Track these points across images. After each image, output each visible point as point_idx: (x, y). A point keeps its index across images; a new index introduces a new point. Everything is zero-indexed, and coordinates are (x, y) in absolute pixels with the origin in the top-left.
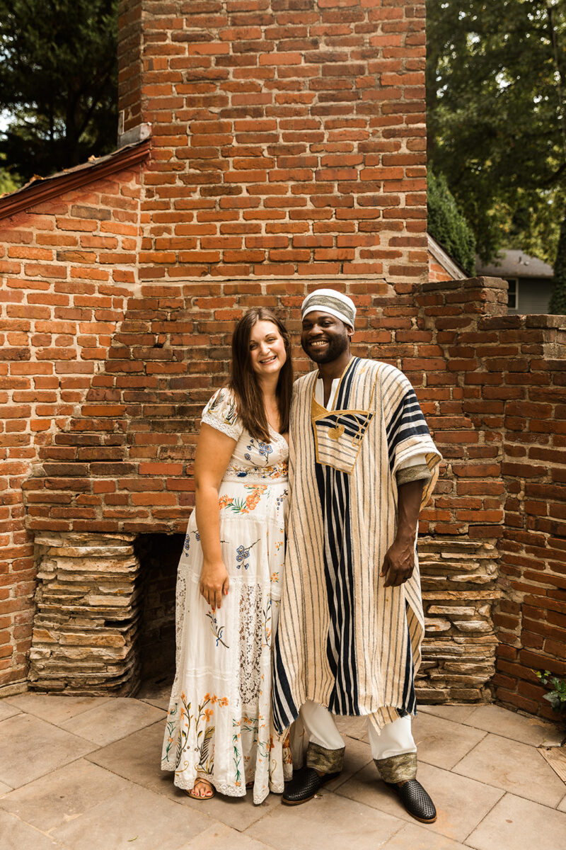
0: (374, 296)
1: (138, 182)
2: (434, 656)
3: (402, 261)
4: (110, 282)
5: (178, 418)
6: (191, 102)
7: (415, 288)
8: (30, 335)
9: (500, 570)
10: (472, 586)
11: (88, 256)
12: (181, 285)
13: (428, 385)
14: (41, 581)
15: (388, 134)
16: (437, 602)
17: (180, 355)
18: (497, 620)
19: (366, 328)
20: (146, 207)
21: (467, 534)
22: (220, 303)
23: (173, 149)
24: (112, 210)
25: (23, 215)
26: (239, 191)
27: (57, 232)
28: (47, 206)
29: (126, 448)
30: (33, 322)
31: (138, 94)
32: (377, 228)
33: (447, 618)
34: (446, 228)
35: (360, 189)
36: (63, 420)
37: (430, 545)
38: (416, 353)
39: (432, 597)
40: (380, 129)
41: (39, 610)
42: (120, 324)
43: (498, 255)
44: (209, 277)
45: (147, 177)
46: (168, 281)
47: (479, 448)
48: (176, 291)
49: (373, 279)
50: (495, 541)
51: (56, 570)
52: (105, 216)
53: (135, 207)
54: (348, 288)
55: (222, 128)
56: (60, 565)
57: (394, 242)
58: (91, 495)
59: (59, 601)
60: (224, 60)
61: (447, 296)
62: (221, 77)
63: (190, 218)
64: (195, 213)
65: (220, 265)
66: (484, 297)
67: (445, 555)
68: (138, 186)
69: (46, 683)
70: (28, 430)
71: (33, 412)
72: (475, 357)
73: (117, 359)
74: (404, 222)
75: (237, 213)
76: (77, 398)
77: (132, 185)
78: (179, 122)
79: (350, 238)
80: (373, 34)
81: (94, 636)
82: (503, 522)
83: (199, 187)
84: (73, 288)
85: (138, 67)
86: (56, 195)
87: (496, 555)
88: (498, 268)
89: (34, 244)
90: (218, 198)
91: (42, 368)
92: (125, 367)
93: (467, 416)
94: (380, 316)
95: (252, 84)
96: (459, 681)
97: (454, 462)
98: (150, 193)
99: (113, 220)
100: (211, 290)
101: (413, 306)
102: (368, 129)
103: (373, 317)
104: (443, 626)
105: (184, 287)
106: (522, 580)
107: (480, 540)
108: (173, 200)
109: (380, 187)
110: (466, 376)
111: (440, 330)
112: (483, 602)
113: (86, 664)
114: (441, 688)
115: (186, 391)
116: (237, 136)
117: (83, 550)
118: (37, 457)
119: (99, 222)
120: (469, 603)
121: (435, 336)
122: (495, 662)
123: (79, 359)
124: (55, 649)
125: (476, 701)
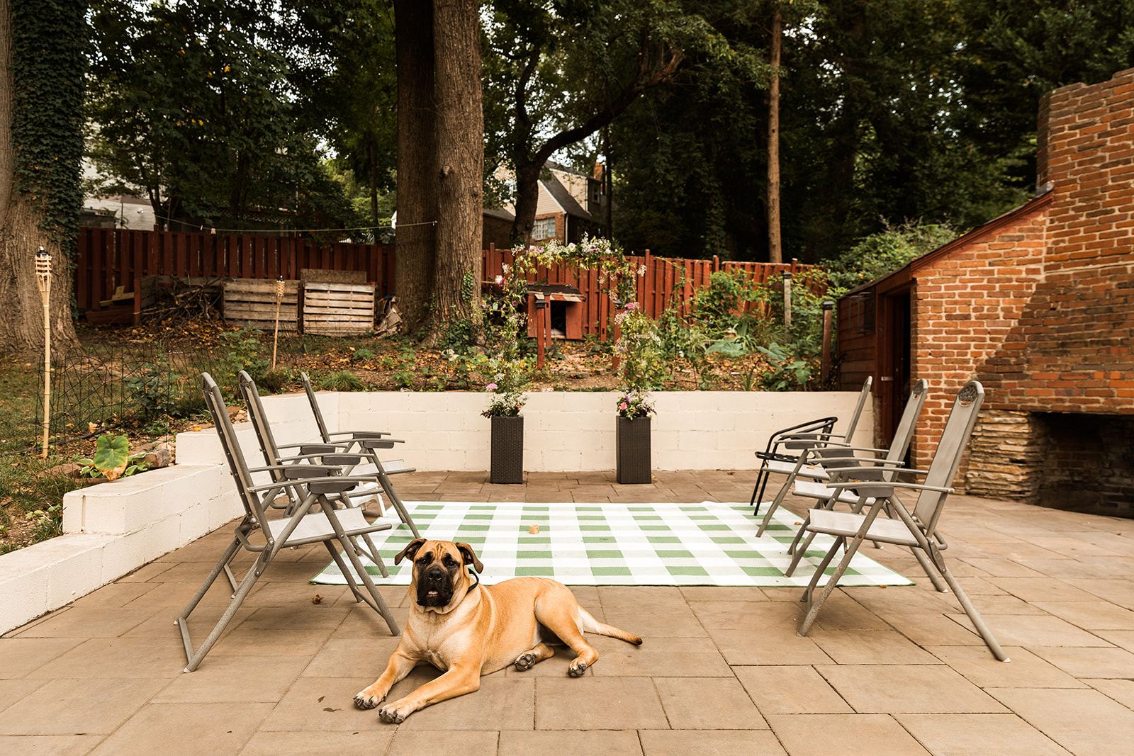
1: (1044, 216)
4: (1024, 275)
5: (1060, 349)
6: (1080, 164)
8: (971, 307)
11: (1008, 263)
12: (1071, 273)
14: (974, 436)
17: (1066, 314)
20: (1049, 229)
22: (1098, 281)
23: (1068, 193)
24: (1025, 234)
25: (969, 246)
26: (1113, 211)
27: (989, 251)
28: (983, 239)
29: (1026, 366)
30: (973, 300)
31: (1046, 165)
36: (990, 352)
41: (973, 452)
42: (1030, 299)
44: (1091, 266)
45: (1050, 212)
46: (1063, 271)
48: (1068, 276)
51: (983, 430)
52: (1020, 239)
53: (1042, 230)
55: (1101, 175)
56: (985, 427)
58: (1002, 390)
59: (984, 447)
60: (1105, 134)
62: (1102, 145)
63: (1078, 232)
64: (1082, 229)
65: (1099, 258)
68: (1044, 218)
69: (975, 490)
70: (969, 356)
71: (972, 347)
73: (1026, 318)
75: (1111, 225)
76: (1000, 340)
77: (1041, 218)
78: (1072, 177)
81: (1002, 467)
83: (1085, 213)
84: (998, 281)
85: (1046, 150)
86: (989, 232)
89: (975, 259)
90: (1098, 218)
91: (978, 324)
92: (1030, 322)
95: (1123, 145)
98: (1052, 221)
99: (1026, 240)
100: (1092, 273)
105: (1074, 274)
108: (1067, 223)
113: (997, 482)
115: (1067, 334)
116: (1112, 178)
117: (997, 419)
118: (974, 371)
119: (1016, 243)
123: (1002, 319)
124: (980, 473)
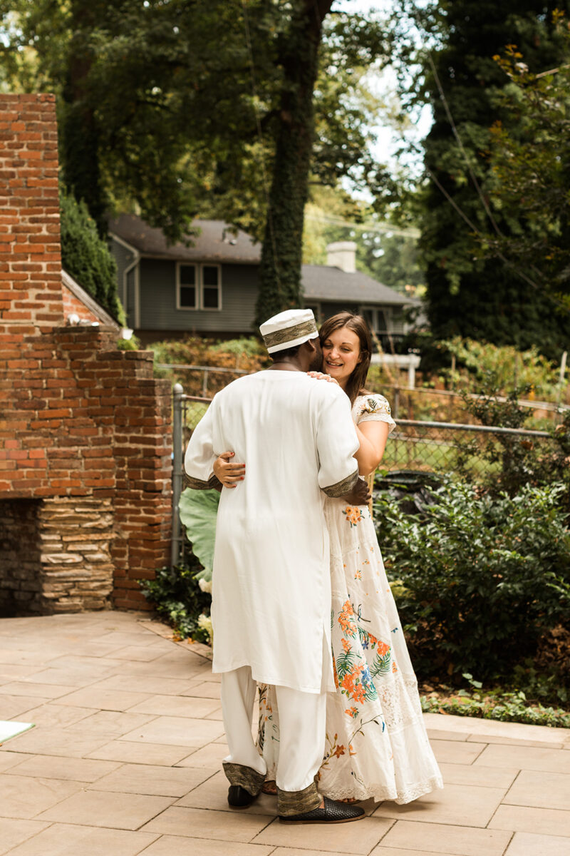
0: (26, 335)
2: (72, 579)
3: (45, 311)
7: (54, 330)
9: (115, 519)
10: (95, 530)
13: (65, 398)
15: (33, 221)
16: (73, 542)
18: (113, 553)
19: (20, 358)
21: (92, 495)
32: (26, 287)
33: (80, 553)
34: (87, 256)
35: (14, 258)
37: (67, 504)
38: (56, 375)
39: (69, 539)
40: (27, 217)
43: (190, 230)
47: (98, 439)
49: (24, 323)
50: (110, 500)
54: (6, 330)
57: (39, 297)
61: (76, 337)
66: (100, 338)
67: (78, 510)
72: (96, 378)
74: (46, 283)
79: (7, 294)
80: (21, 150)
82: (115, 486)
87: (111, 509)
88: (191, 249)
93: (91, 418)
94: (30, 349)
96: (89, 596)
97: (82, 448)
101: (53, 342)
102: (19, 217)
103: (25, 350)
104: (78, 559)
106: (128, 523)
107: (100, 498)
109: (27, 258)
110: (90, 391)
111: (72, 360)
112: (104, 541)
114: (77, 601)
120: (94, 542)
121: (68, 364)
122: (113, 582)
125: (101, 609)
